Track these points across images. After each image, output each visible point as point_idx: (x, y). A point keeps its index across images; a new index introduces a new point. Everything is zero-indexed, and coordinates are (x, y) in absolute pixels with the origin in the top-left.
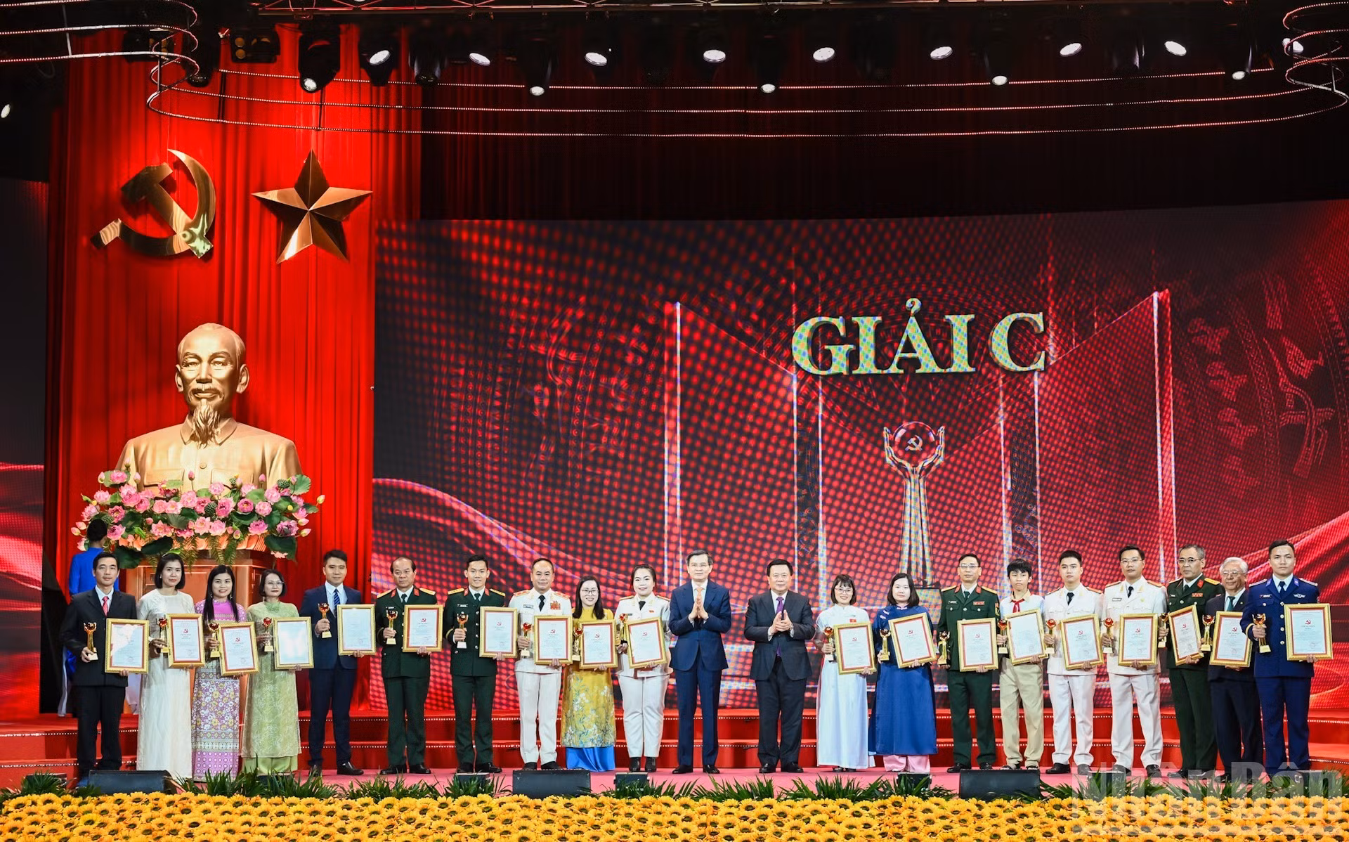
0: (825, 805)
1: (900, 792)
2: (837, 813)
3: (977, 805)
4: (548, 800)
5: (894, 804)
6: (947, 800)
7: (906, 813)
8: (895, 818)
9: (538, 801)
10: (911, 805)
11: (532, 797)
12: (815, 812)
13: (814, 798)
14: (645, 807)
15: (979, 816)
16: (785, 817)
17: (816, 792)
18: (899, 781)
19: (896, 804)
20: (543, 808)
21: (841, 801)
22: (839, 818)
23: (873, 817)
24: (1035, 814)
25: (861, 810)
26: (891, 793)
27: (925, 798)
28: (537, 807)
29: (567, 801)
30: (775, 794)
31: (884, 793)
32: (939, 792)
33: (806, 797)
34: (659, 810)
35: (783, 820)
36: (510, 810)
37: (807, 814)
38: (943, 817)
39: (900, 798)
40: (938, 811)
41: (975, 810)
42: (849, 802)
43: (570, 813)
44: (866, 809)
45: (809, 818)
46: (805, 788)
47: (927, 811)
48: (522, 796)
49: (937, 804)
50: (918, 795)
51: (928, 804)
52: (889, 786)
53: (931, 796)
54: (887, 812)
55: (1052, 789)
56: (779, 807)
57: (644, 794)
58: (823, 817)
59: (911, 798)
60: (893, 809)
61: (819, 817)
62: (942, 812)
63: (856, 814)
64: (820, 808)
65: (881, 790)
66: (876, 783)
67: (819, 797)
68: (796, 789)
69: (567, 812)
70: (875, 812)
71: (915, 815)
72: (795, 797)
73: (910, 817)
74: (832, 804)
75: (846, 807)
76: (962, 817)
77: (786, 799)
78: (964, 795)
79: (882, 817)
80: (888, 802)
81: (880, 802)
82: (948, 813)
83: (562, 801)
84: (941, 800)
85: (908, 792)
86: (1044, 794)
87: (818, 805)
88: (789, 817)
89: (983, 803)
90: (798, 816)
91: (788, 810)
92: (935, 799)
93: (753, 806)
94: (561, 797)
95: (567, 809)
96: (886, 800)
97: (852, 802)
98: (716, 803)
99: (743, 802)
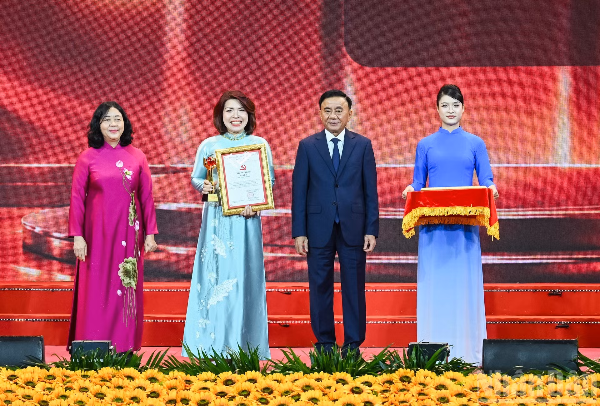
0: (318, 380)
1: (409, 366)
2: (333, 389)
3: (502, 381)
5: (402, 379)
6: (466, 375)
7: (415, 389)
8: (402, 396)
10: (422, 380)
12: (306, 388)
13: (307, 371)
14: (103, 380)
15: (502, 394)
16: (271, 392)
17: (309, 364)
18: (409, 353)
19: (404, 379)
21: (338, 375)
22: (335, 395)
23: (376, 393)
24: (572, 392)
25: (362, 386)
26: (399, 367)
27: (439, 373)
29: (10, 372)
30: (261, 365)
31: (391, 366)
32: (457, 366)
33: (298, 371)
34: (121, 384)
35: (269, 397)
37: (297, 390)
38: (459, 395)
39: (409, 373)
40: (454, 388)
41: (498, 386)
42: (348, 377)
43: (14, 387)
44: (369, 384)
45: (299, 395)
46: (297, 360)
47: (441, 387)
49: (454, 380)
50: (431, 368)
51: (441, 380)
52: (398, 358)
53: (448, 370)
54: (392, 388)
55: (592, 363)
56: (263, 381)
57: (103, 365)
58: (316, 394)
59: (422, 372)
60: (400, 385)
61: (311, 394)
62: (459, 389)
63: (356, 391)
64: (313, 382)
65: (388, 363)
66: (382, 354)
67: (312, 370)
68: (286, 361)
70: (378, 388)
71: (426, 392)
72: (285, 370)
73: (420, 394)
74: (327, 379)
75: (344, 382)
76: (482, 395)
77: (273, 372)
78: (487, 369)
79: (387, 394)
80: (395, 377)
81: (385, 376)
82: (466, 389)
83: (5, 372)
84: (459, 375)
85: (420, 365)
86: (583, 369)
87: (311, 379)
88: (276, 393)
89: (506, 378)
90: (287, 393)
91: (274, 385)
92: (451, 374)
93: (233, 379)
94: (5, 368)
95: (11, 382)
96: (393, 374)
97: (352, 376)
98: (189, 375)
99: (221, 375)
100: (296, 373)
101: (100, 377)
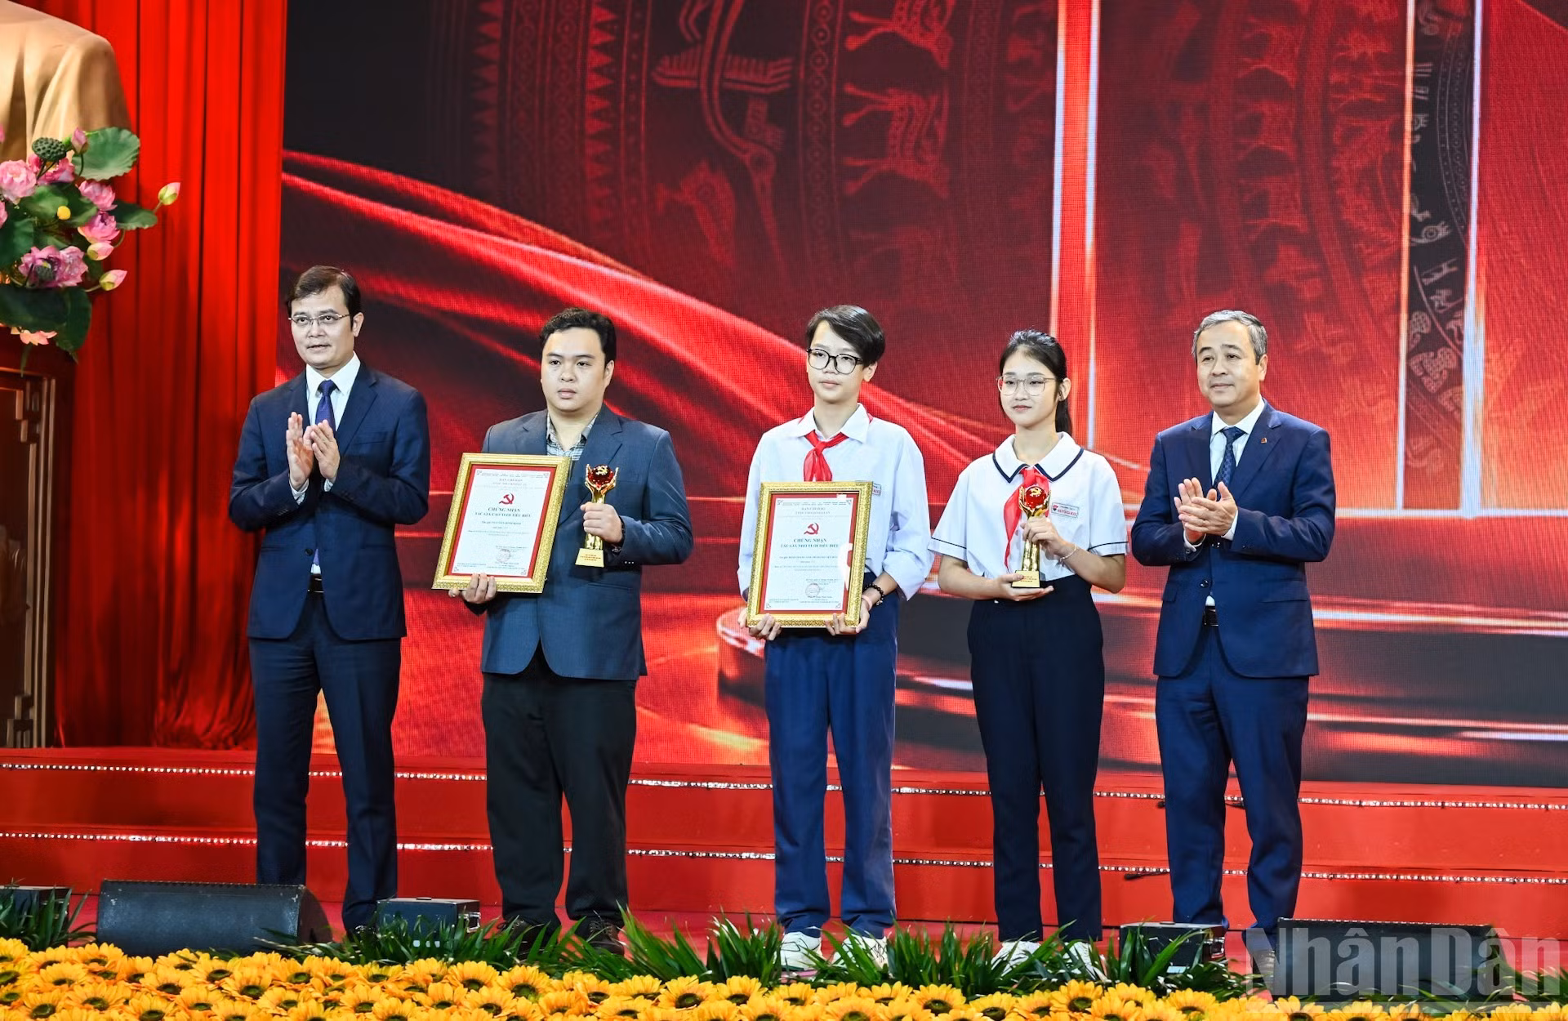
0: (886, 1000)
4: (173, 958)
9: (142, 963)
11: (130, 952)
14: (415, 987)
20: (149, 981)
21: (934, 991)
28: (135, 977)
29: (218, 964)
34: (448, 997)
36: (59, 982)
39: (1092, 990)
43: (214, 996)
48: (107, 950)
49: (1191, 1009)
53: (1182, 987)
57: (422, 954)
69: (205, 993)
80: (1058, 999)
81: (1039, 998)
83: (206, 963)
84: (1206, 999)
93: (698, 994)
94: (207, 955)
95: (211, 986)
96: (1055, 994)
97: (964, 993)
98: (606, 982)
99: (670, 984)
100: (841, 984)
101: (408, 979)
